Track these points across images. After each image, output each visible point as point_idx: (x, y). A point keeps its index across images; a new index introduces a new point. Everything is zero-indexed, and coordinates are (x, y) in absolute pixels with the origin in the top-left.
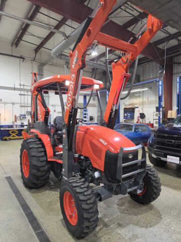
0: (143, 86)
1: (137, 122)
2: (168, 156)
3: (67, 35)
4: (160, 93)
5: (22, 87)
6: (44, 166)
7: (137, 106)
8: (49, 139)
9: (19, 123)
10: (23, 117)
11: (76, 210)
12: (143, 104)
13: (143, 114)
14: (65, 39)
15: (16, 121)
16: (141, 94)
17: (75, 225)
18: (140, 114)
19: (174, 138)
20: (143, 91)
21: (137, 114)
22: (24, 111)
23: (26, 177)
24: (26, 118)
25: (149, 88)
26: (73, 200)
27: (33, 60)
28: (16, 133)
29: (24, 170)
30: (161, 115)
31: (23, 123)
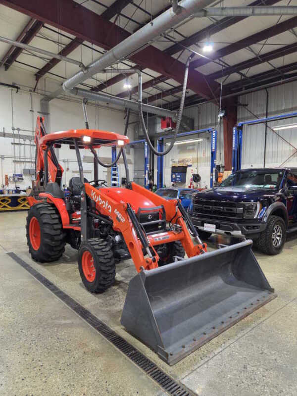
0: (198, 135)
1: (190, 187)
2: (205, 224)
3: (86, 66)
4: (213, 148)
5: (16, 132)
7: (188, 164)
8: (64, 205)
9: (12, 186)
10: (18, 178)
11: (94, 270)
12: (198, 160)
13: (198, 176)
14: (82, 71)
15: (7, 184)
16: (196, 147)
17: (91, 281)
18: (194, 175)
20: (199, 143)
21: (189, 176)
22: (19, 169)
23: (36, 249)
24: (23, 179)
25: (205, 139)
26: (92, 261)
27: (33, 90)
28: (9, 202)
29: (33, 243)
30: (214, 177)
31: (19, 188)
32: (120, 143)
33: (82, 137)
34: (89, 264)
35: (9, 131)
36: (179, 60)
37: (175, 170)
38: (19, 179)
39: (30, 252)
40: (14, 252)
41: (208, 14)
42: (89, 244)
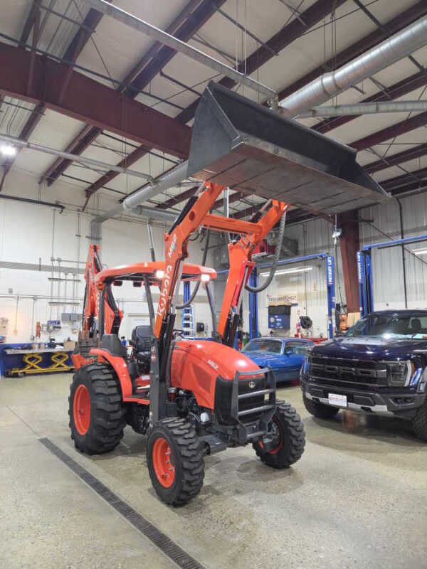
0: (305, 263)
1: (297, 336)
2: (330, 395)
3: (154, 178)
4: (330, 280)
5: (56, 264)
6: (116, 412)
7: (294, 302)
8: (125, 365)
9: (44, 338)
10: (55, 325)
11: (172, 468)
12: (306, 296)
13: (308, 319)
15: (38, 334)
16: (302, 279)
17: (168, 486)
18: (302, 318)
19: (337, 363)
20: (306, 273)
21: (295, 320)
22: (56, 313)
23: (83, 434)
24: (60, 328)
25: (315, 267)
26: (168, 453)
27: (81, 209)
28: (38, 361)
29: (78, 421)
30: (334, 321)
31: (54, 340)
32: (205, 278)
33: (155, 271)
34: (164, 458)
35: (47, 262)
37: (273, 311)
38: (54, 327)
39: (73, 437)
40: (49, 438)
41: (317, 114)
42: (165, 426)
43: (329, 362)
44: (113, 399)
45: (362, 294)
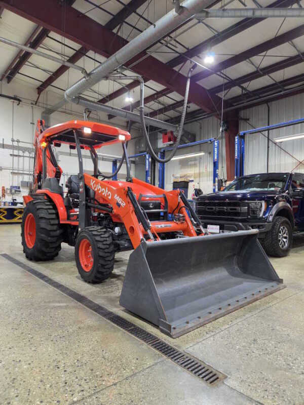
2: (208, 226)
3: (88, 72)
4: (216, 158)
5: (15, 144)
6: (54, 231)
7: (191, 179)
9: (8, 199)
10: (16, 190)
11: (92, 260)
12: (200, 175)
13: (200, 190)
14: (84, 77)
15: (4, 195)
16: (197, 162)
17: (88, 271)
18: (196, 190)
19: (214, 204)
20: (200, 157)
21: (191, 191)
22: (17, 181)
23: (30, 247)
24: (20, 191)
26: (90, 250)
27: (34, 103)
28: (4, 215)
29: (28, 240)
30: (217, 187)
31: (16, 200)
32: (122, 138)
33: (83, 128)
34: (87, 254)
35: (8, 142)
36: (180, 72)
37: (176, 185)
38: (16, 191)
39: (24, 251)
40: (7, 253)
41: (209, 15)
42: (87, 230)
43: (209, 204)
44: (52, 222)
45: (237, 165)
